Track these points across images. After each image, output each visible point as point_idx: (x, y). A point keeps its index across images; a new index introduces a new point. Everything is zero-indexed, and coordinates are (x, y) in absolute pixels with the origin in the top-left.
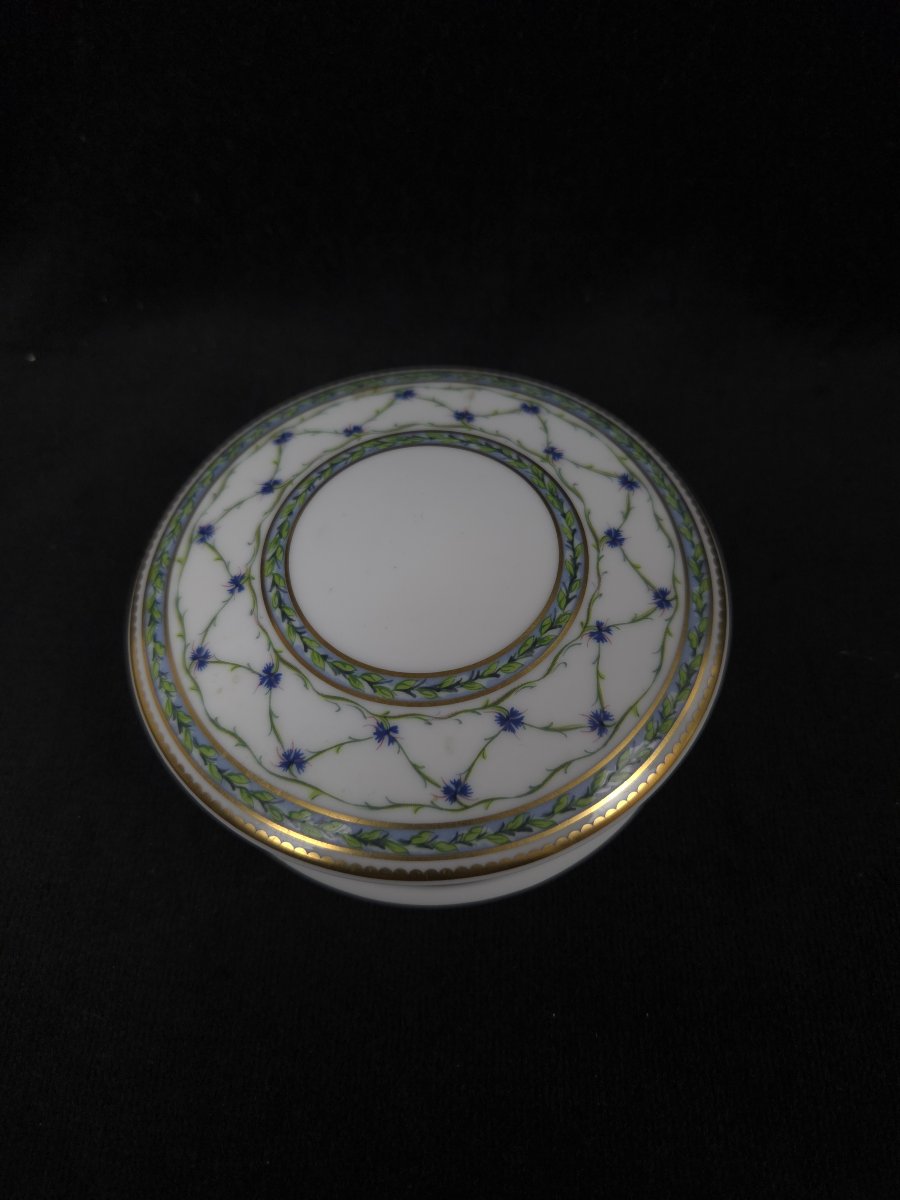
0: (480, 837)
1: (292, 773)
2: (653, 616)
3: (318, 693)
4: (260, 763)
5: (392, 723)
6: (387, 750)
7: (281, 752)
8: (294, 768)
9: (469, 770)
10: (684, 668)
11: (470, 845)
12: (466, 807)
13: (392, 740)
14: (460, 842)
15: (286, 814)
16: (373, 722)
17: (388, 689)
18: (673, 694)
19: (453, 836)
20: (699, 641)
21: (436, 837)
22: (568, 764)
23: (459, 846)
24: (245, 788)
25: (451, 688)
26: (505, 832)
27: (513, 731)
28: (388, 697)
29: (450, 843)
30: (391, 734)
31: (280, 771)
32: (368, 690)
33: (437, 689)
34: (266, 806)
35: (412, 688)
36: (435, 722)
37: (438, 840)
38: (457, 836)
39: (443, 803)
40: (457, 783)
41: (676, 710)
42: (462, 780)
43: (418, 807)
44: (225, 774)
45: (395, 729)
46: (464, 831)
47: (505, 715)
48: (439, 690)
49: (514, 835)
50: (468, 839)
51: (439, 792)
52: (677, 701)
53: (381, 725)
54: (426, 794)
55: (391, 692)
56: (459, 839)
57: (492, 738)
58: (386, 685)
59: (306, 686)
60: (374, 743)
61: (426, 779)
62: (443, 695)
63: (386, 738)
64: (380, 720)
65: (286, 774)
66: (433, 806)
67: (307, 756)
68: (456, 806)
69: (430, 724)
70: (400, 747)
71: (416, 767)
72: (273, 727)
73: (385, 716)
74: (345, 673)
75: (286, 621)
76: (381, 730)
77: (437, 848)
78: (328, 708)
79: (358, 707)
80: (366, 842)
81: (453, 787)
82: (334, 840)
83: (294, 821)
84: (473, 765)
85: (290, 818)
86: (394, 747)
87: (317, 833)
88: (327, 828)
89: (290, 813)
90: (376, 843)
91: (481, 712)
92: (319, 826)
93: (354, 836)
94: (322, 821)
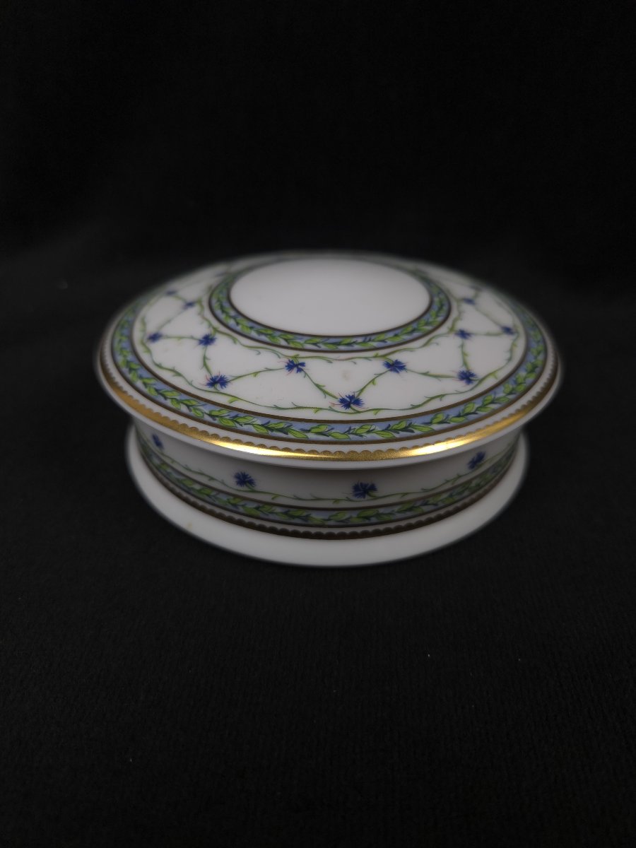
0: (369, 432)
1: (216, 389)
2: (501, 337)
3: (243, 345)
4: (190, 384)
5: (301, 361)
6: (295, 376)
7: (209, 377)
8: (218, 385)
9: (362, 390)
11: (361, 436)
12: (359, 412)
13: (300, 370)
14: (352, 434)
15: (207, 412)
16: (285, 360)
17: (299, 343)
19: (347, 429)
20: (539, 354)
21: (332, 429)
22: (443, 396)
23: (351, 436)
25: (349, 344)
26: (390, 430)
27: (398, 372)
28: (300, 347)
29: (344, 433)
30: (300, 367)
31: (206, 388)
32: (283, 343)
33: (339, 344)
34: (191, 408)
35: (318, 343)
36: (335, 362)
37: (333, 431)
38: (350, 429)
39: (340, 408)
40: (351, 397)
42: (356, 396)
43: (318, 409)
44: (161, 392)
45: (303, 364)
46: (357, 426)
47: (391, 363)
49: (398, 433)
50: (359, 432)
51: (336, 401)
53: (291, 362)
54: (325, 402)
55: (302, 345)
56: (351, 432)
57: (381, 374)
58: (298, 341)
59: (235, 342)
60: (285, 371)
61: (325, 393)
62: (342, 348)
63: (295, 369)
64: (291, 359)
65: (211, 389)
66: (331, 409)
67: (230, 379)
68: (350, 411)
69: (331, 362)
70: (306, 374)
71: (318, 386)
72: (205, 364)
73: (296, 357)
74: (266, 335)
75: (225, 314)
76: (291, 364)
77: (333, 436)
78: (251, 353)
79: (274, 352)
80: (272, 429)
81: (348, 400)
82: (245, 428)
83: (213, 417)
84: (365, 387)
85: (210, 415)
86: (301, 375)
87: (231, 424)
88: (240, 420)
89: (211, 411)
90: (281, 430)
91: (372, 359)
92: (234, 419)
93: (262, 425)
94: (236, 416)
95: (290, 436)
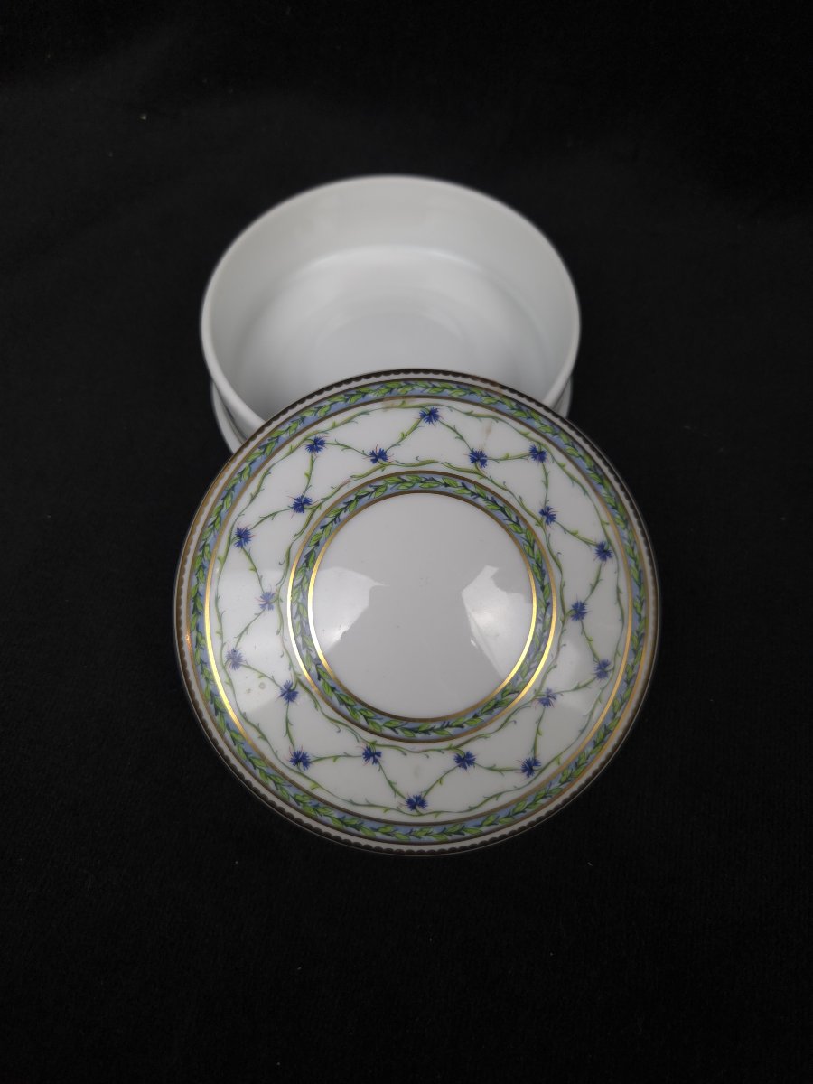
0: (427, 834)
1: (299, 768)
2: (592, 685)
3: (325, 715)
4: (276, 755)
5: (378, 749)
6: (370, 768)
7: (293, 751)
8: (301, 765)
9: (429, 790)
10: (603, 729)
11: (420, 838)
12: (421, 815)
13: (376, 761)
14: (413, 836)
15: (292, 795)
16: (363, 746)
17: (378, 724)
18: (589, 749)
19: (409, 831)
20: (621, 706)
21: (397, 830)
22: (500, 794)
23: (411, 838)
24: (264, 771)
25: (426, 732)
26: (445, 833)
27: (466, 768)
28: (378, 730)
29: (406, 835)
30: (376, 757)
31: (290, 765)
32: (363, 722)
33: (415, 731)
34: (278, 786)
35: (397, 727)
36: (408, 754)
37: (398, 832)
38: (411, 831)
39: (406, 809)
40: (418, 798)
41: (589, 760)
42: (422, 797)
43: (387, 809)
44: (249, 756)
45: (379, 754)
46: (417, 829)
47: (462, 756)
48: (416, 732)
49: (451, 836)
50: (419, 834)
51: (404, 802)
52: (591, 754)
53: (369, 749)
54: (394, 801)
55: (380, 727)
57: (449, 772)
58: (377, 721)
59: (316, 707)
60: (362, 760)
61: (396, 791)
62: (419, 736)
63: (372, 759)
64: (369, 745)
65: (295, 768)
66: (398, 810)
67: (311, 759)
68: (414, 812)
69: (405, 755)
70: (381, 766)
71: (390, 783)
72: (288, 731)
73: (374, 744)
74: (347, 705)
75: (306, 649)
76: (368, 752)
77: (396, 837)
78: (332, 728)
79: (353, 732)
80: (347, 825)
81: (414, 800)
82: (325, 819)
83: (298, 801)
84: (432, 787)
85: (294, 799)
86: (376, 766)
87: (313, 813)
88: (320, 810)
89: (296, 795)
90: (354, 826)
91: (445, 752)
92: (315, 808)
93: (339, 819)
94: (317, 806)
95: (361, 833)
